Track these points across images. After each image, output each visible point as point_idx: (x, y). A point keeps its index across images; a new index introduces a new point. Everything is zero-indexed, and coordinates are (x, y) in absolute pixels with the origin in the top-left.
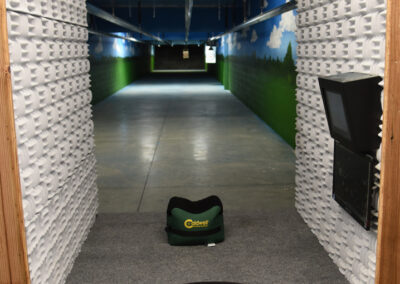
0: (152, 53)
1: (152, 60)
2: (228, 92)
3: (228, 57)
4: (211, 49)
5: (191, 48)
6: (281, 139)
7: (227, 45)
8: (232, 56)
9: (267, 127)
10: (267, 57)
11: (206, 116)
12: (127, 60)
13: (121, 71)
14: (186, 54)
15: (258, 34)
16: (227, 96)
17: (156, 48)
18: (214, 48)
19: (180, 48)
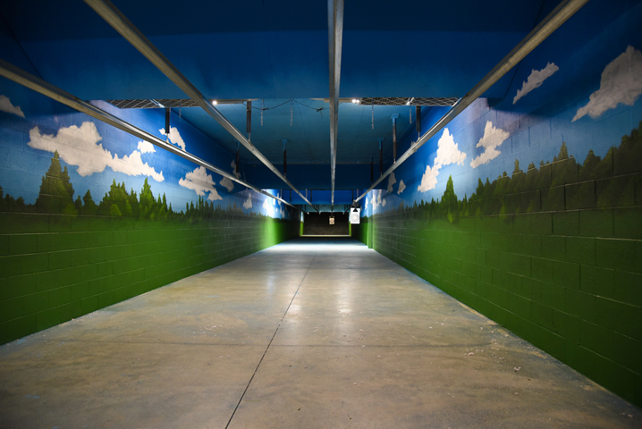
0: (302, 219)
1: (302, 225)
2: (373, 250)
3: (371, 217)
4: (355, 211)
5: (336, 215)
6: (440, 291)
7: (371, 205)
8: (376, 215)
9: (420, 279)
10: (419, 202)
11: (351, 268)
12: (277, 221)
13: (270, 231)
14: (332, 221)
15: (405, 183)
16: (371, 253)
17: (305, 215)
18: (359, 210)
19: (327, 215)
